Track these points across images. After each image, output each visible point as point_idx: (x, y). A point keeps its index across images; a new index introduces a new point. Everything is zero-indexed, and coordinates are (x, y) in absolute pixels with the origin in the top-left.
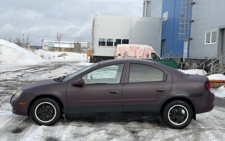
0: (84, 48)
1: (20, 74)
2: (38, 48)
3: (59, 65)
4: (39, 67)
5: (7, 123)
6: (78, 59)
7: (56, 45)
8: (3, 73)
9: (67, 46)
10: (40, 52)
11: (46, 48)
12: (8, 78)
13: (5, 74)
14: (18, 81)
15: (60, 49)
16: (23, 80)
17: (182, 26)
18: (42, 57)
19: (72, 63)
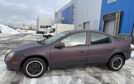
0: (33, 29)
1: (10, 38)
2: (16, 29)
3: (26, 35)
4: (18, 35)
5: (3, 78)
6: (32, 33)
7: (23, 28)
8: (3, 37)
9: (27, 28)
10: (17, 30)
11: (19, 29)
12: (5, 40)
13: (3, 38)
14: (10, 41)
15: (24, 29)
16: (12, 40)
17: (70, 22)
18: (19, 31)
19: (30, 34)
